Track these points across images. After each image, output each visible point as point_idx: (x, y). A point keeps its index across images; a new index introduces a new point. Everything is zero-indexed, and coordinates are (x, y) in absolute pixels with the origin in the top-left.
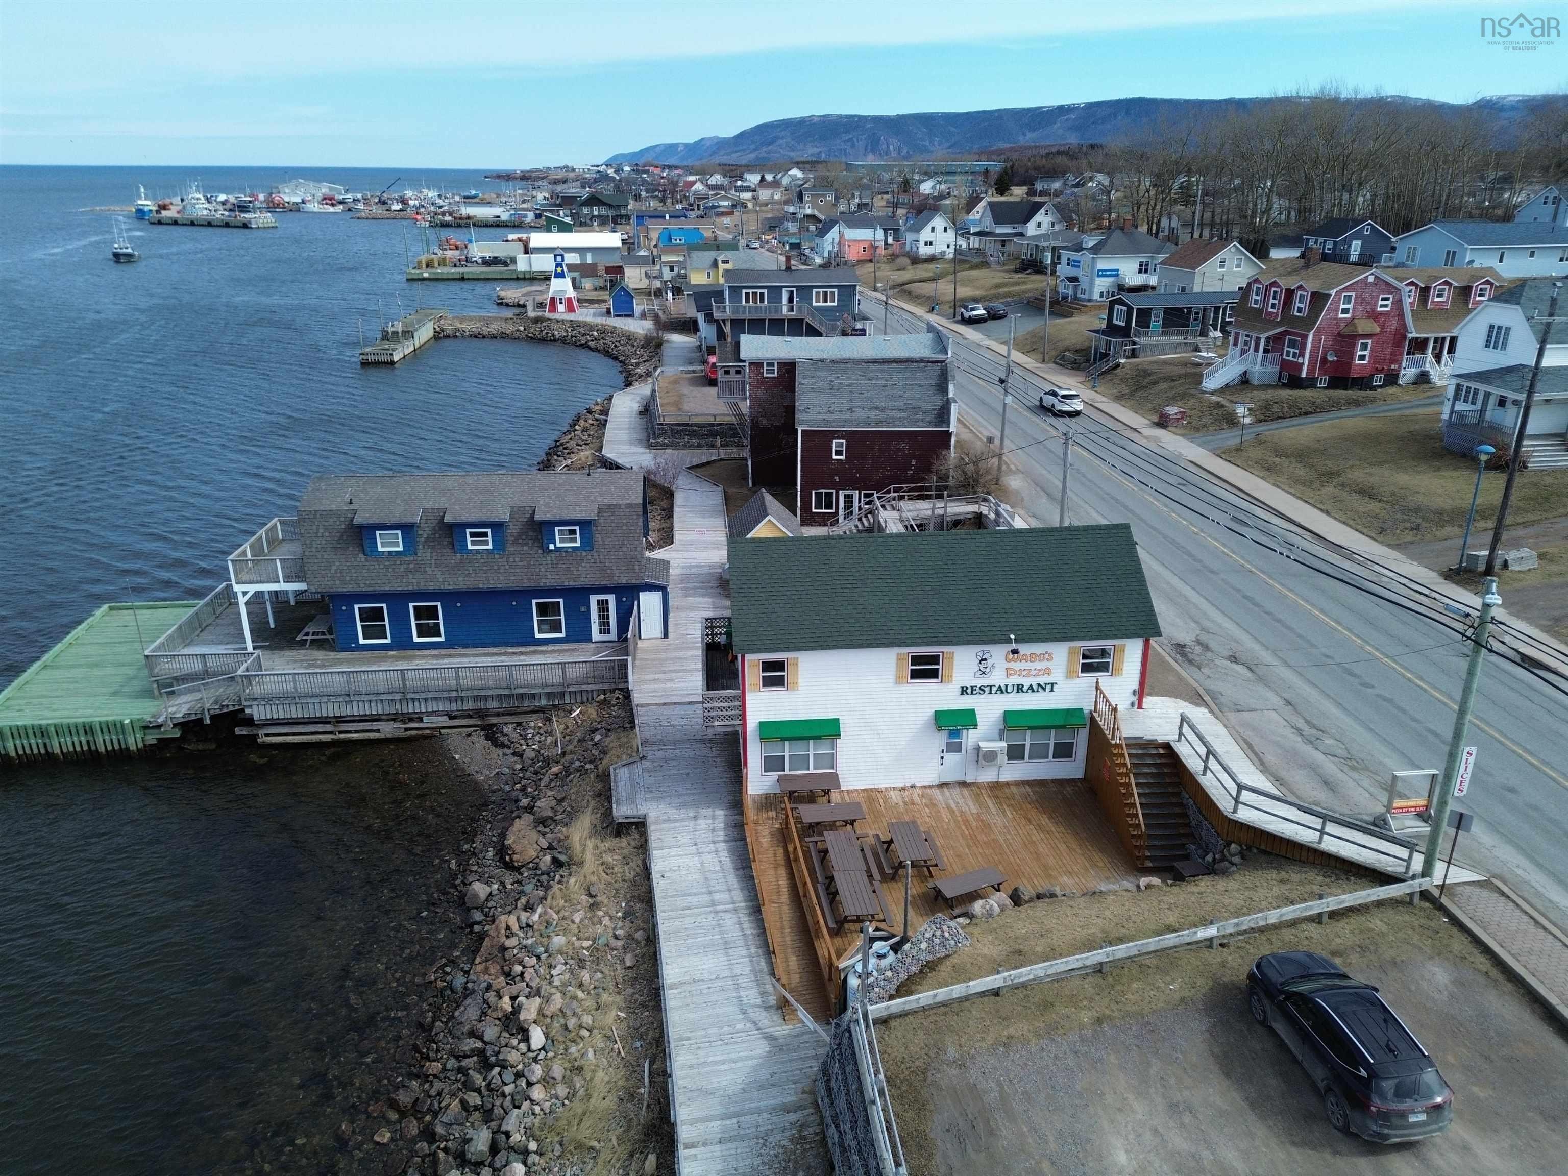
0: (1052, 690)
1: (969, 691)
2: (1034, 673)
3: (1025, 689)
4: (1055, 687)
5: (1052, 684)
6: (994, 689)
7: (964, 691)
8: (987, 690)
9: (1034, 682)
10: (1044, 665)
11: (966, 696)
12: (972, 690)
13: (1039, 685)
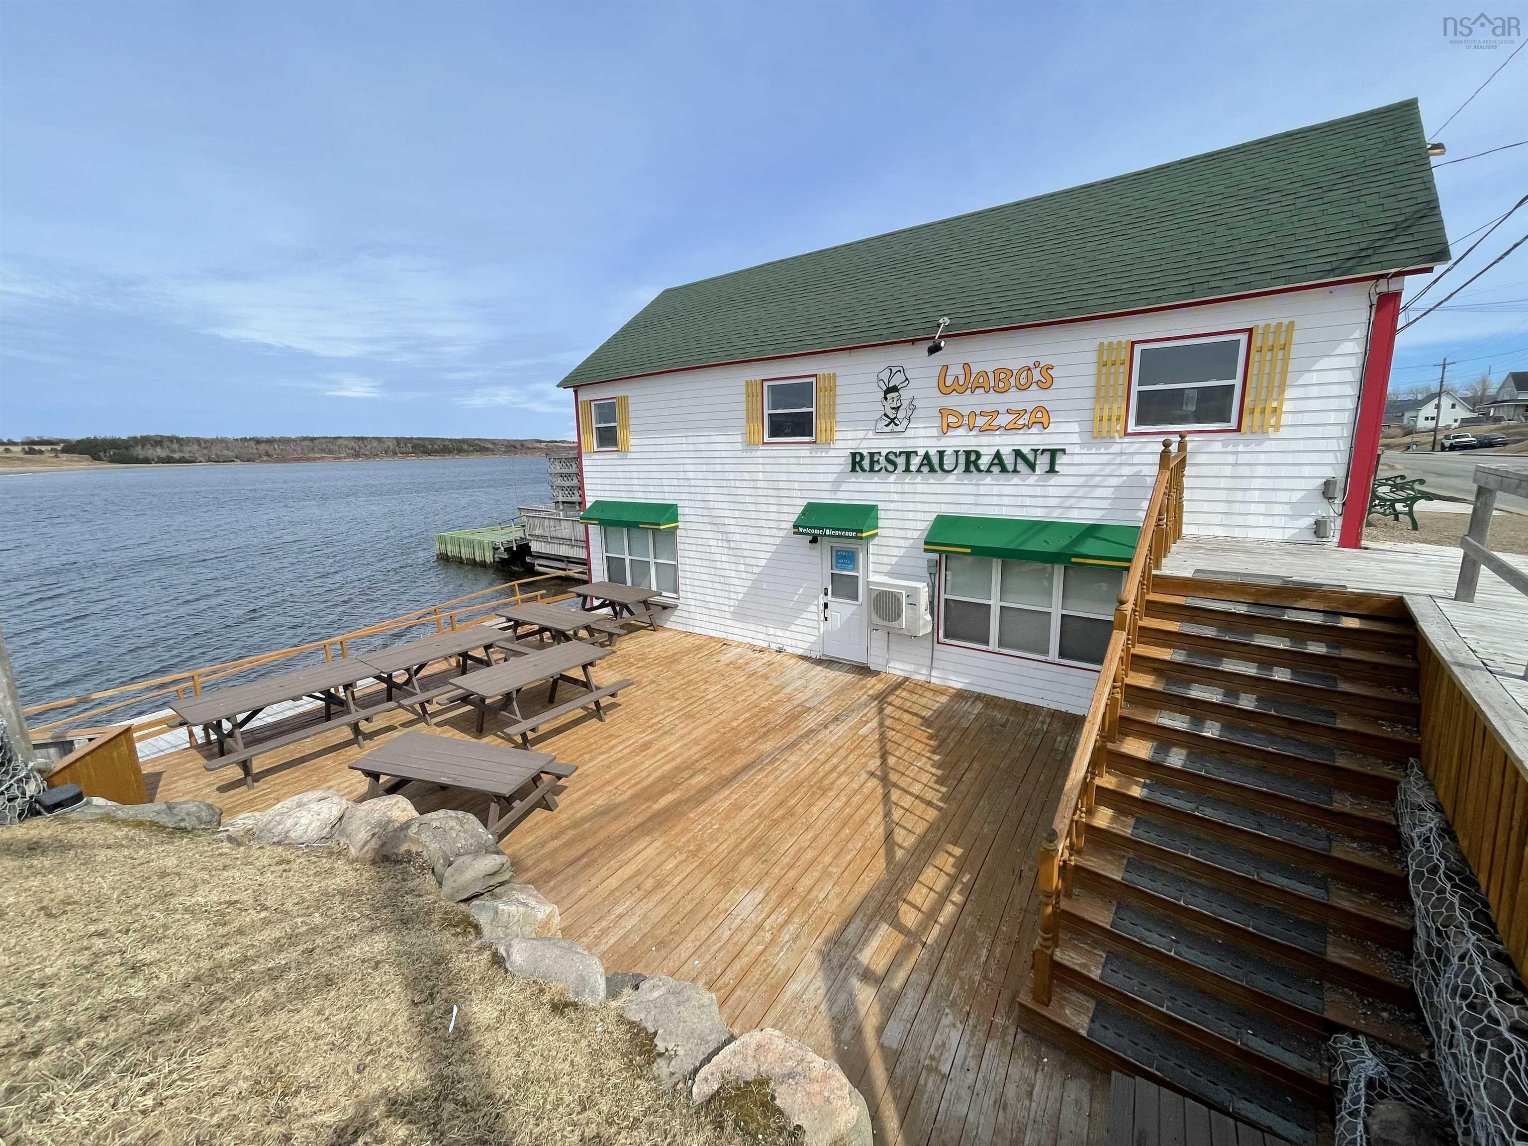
0: (1052, 470)
1: (866, 463)
2: (1003, 420)
3: (984, 462)
4: (1061, 459)
5: (1053, 453)
6: (916, 461)
7: (856, 462)
8: (901, 461)
9: (1006, 444)
10: (1032, 397)
11: (861, 477)
12: (872, 463)
13: (1018, 453)
